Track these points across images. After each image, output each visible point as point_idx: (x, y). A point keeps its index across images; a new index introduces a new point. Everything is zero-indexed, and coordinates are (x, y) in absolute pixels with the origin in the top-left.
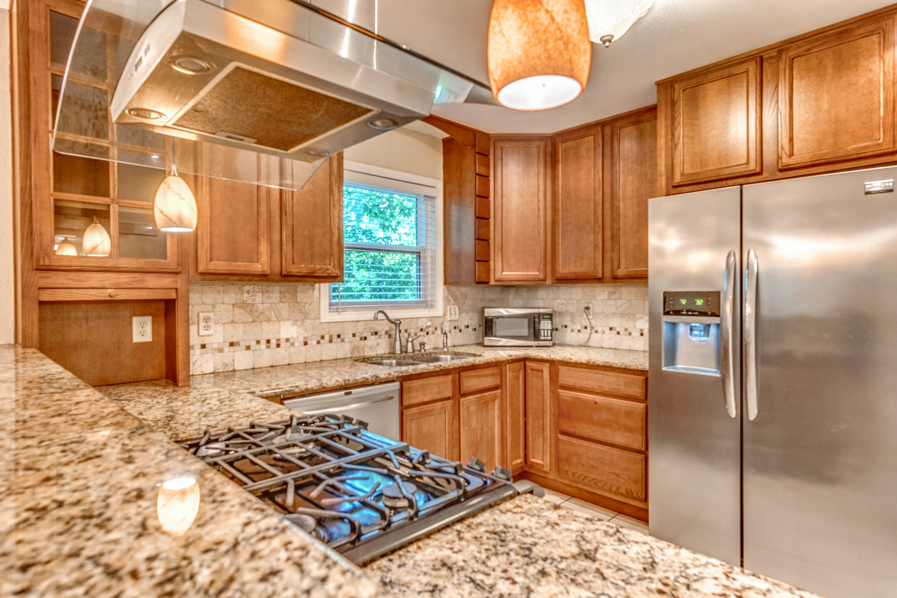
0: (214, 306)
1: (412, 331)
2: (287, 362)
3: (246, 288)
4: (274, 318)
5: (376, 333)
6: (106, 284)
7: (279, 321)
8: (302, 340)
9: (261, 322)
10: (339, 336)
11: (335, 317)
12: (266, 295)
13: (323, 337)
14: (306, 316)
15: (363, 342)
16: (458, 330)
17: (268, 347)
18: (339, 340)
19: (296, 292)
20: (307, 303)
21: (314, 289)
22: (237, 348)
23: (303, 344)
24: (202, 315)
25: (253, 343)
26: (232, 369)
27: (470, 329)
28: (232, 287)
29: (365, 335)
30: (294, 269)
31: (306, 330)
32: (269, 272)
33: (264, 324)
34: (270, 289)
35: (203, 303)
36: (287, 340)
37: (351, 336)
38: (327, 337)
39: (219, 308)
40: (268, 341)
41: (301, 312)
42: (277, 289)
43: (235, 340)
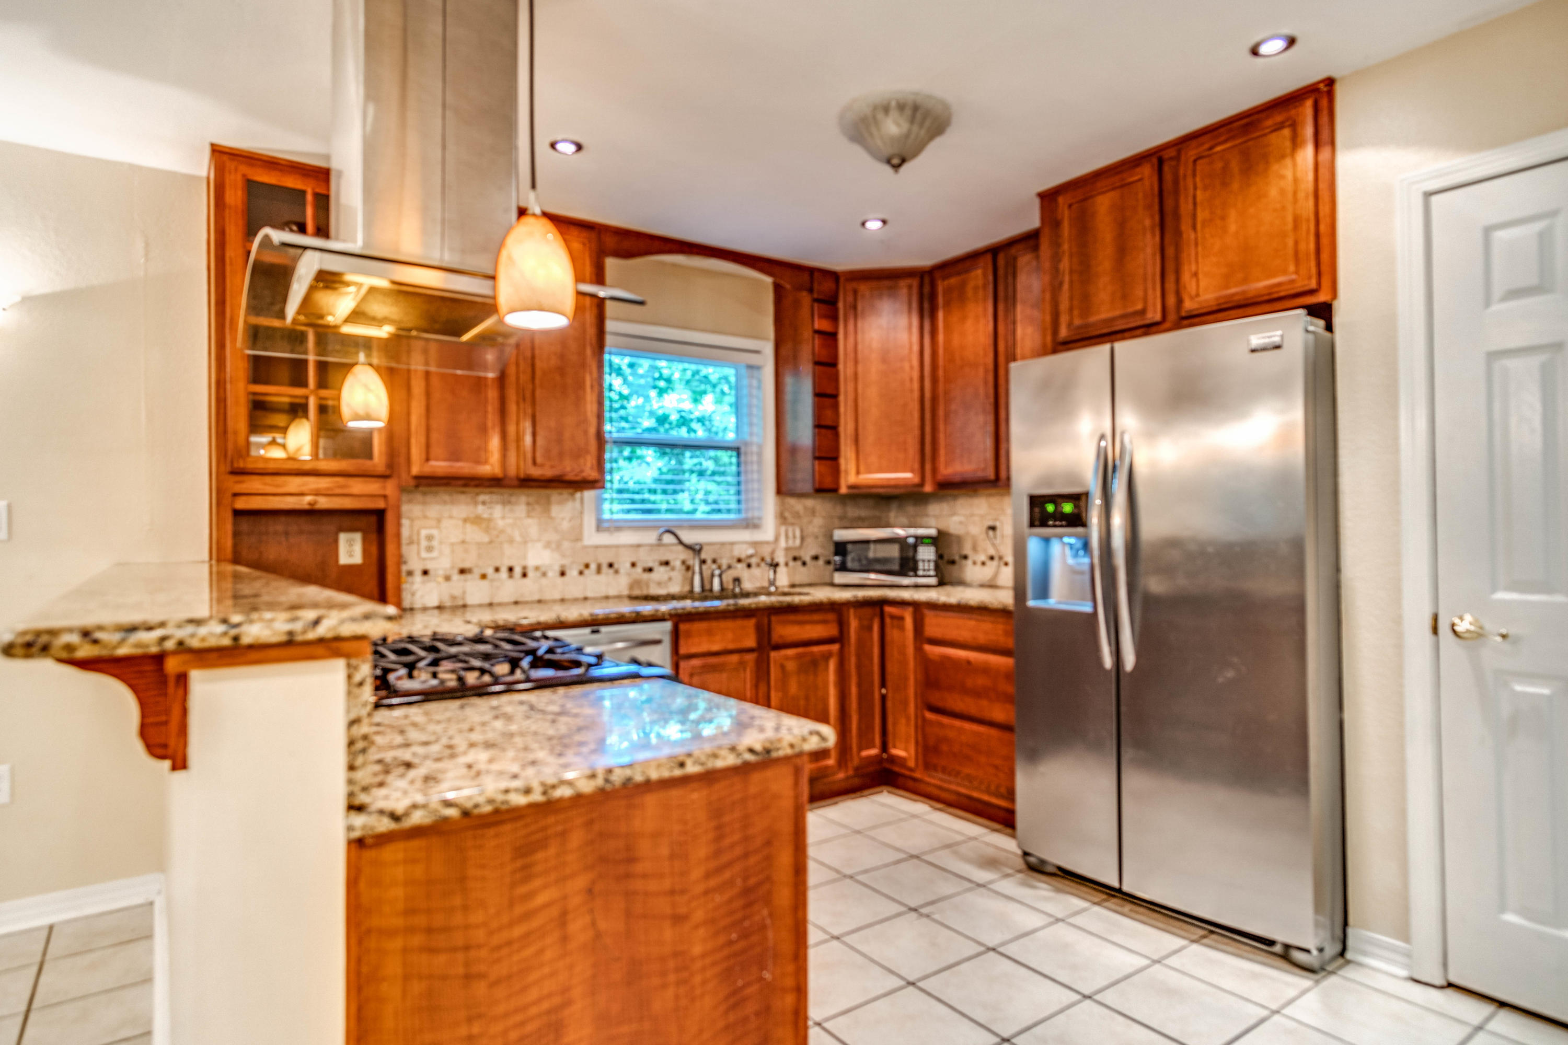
0: (440, 521)
1: (724, 562)
2: (536, 597)
3: (482, 498)
4: (519, 539)
5: (667, 564)
6: (304, 489)
7: (526, 542)
8: (557, 569)
9: (501, 543)
10: (611, 565)
11: (605, 539)
12: (508, 508)
13: (587, 566)
14: (563, 536)
15: (646, 576)
16: (799, 563)
17: (511, 576)
18: (611, 570)
19: (547, 503)
20: (564, 519)
22: (468, 576)
23: (558, 574)
24: (424, 533)
25: (490, 571)
26: (461, 603)
27: (821, 562)
28: (462, 497)
29: (650, 565)
30: (535, 472)
31: (563, 556)
32: (500, 475)
33: (506, 546)
34: (513, 499)
35: (425, 517)
36: (537, 568)
37: (629, 565)
38: (593, 567)
39: (446, 523)
40: (511, 569)
41: (556, 531)
42: (523, 499)
43: (466, 565)
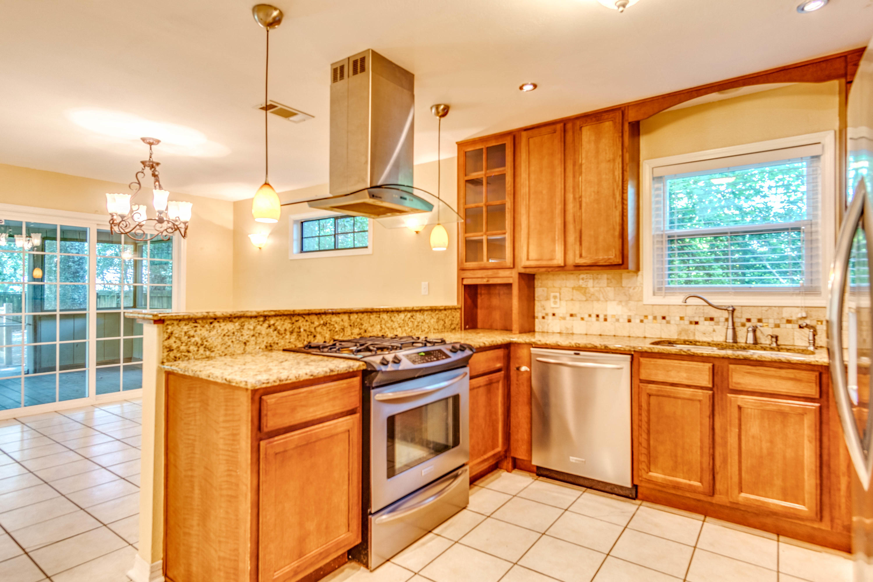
0: (560, 289)
2: (613, 334)
3: (582, 276)
4: (602, 299)
5: (712, 319)
7: (606, 301)
8: (626, 318)
9: (592, 301)
10: (664, 318)
11: (659, 300)
12: (596, 281)
13: (646, 317)
14: (630, 298)
15: (693, 326)
17: (597, 320)
18: (664, 321)
19: (621, 278)
20: (630, 288)
21: (637, 276)
22: (574, 318)
23: (626, 321)
24: (552, 294)
25: (586, 316)
26: (571, 332)
28: (572, 276)
29: (696, 319)
30: (581, 261)
31: (630, 310)
33: (595, 303)
34: (599, 276)
35: (554, 287)
36: (613, 316)
37: (678, 319)
38: (651, 318)
39: (564, 290)
40: (598, 316)
41: (625, 295)
42: (605, 276)
43: (573, 312)
